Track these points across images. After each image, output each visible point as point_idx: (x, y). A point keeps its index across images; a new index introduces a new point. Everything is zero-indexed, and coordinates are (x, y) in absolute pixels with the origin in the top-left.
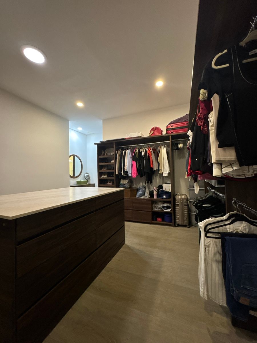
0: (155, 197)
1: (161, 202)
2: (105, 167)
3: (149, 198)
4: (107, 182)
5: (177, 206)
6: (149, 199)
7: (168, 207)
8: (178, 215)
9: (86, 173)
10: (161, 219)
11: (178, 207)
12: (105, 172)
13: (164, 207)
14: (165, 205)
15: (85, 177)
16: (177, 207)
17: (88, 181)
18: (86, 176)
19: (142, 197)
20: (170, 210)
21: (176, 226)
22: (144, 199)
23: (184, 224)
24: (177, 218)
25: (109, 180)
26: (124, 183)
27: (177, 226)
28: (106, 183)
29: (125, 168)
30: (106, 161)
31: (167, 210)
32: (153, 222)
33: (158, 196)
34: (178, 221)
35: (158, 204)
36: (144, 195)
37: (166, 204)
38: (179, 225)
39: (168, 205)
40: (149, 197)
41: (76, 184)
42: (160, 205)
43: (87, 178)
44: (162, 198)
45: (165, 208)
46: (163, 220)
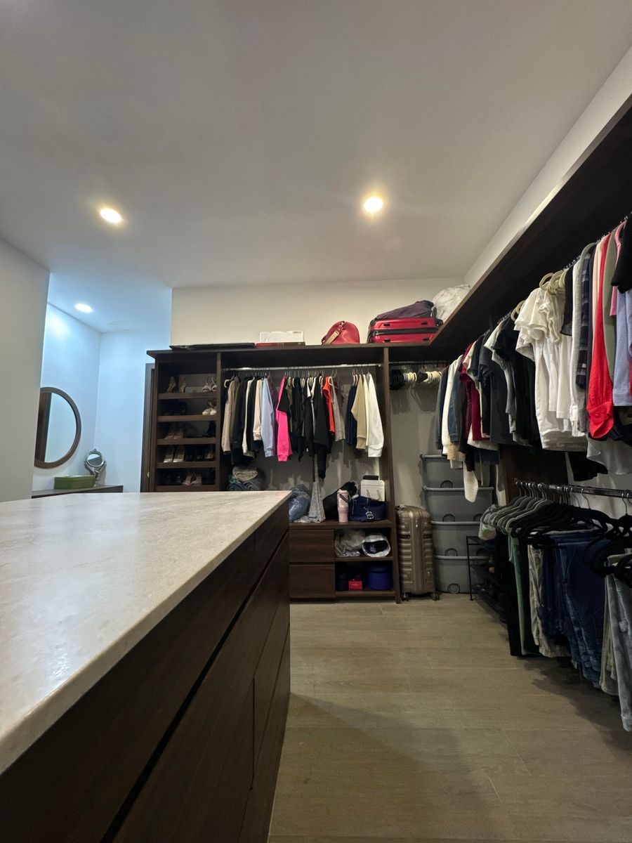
0: (343, 518)
1: (357, 533)
2: (178, 431)
3: (324, 521)
4: (184, 479)
5: (404, 540)
6: (324, 524)
7: (380, 547)
8: (408, 567)
9: (92, 453)
10: (361, 582)
11: (408, 542)
12: (176, 447)
13: (368, 545)
14: (373, 539)
15: (87, 465)
16: (406, 542)
17: (97, 476)
18: (90, 461)
19: (302, 521)
20: (386, 553)
21: (404, 599)
22: (311, 527)
23: (427, 589)
24: (405, 576)
25: (192, 470)
26: (243, 479)
27: (407, 600)
28: (180, 482)
29: (256, 431)
30: (184, 411)
31: (378, 555)
32: (339, 593)
33: (350, 515)
34: (410, 584)
35: (349, 538)
36: (306, 513)
37: (373, 536)
38: (412, 596)
39: (382, 539)
40: (325, 518)
41: (53, 487)
42: (359, 541)
43: (93, 469)
44: (363, 519)
45: (372, 549)
46: (366, 586)
